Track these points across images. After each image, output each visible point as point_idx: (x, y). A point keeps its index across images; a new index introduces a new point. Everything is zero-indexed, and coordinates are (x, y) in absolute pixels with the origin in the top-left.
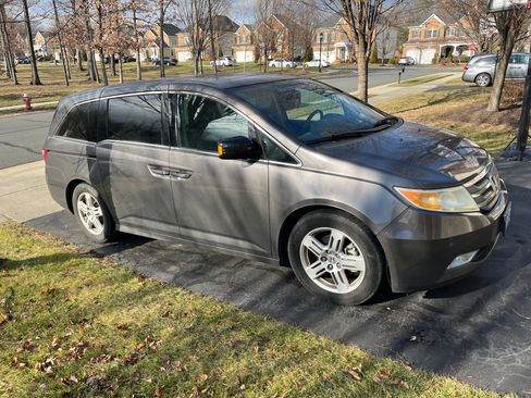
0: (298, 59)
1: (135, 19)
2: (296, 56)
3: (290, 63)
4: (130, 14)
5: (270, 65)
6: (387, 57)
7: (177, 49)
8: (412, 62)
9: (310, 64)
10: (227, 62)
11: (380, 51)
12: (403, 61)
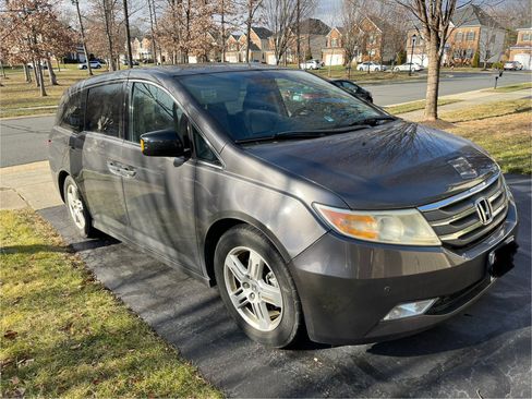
0: (389, 63)
1: (223, 22)
2: (386, 59)
3: (379, 67)
4: (217, 17)
5: (358, 68)
6: (490, 60)
7: (268, 53)
8: (519, 67)
9: (402, 68)
10: (314, 65)
11: (483, 54)
12: (509, 66)
